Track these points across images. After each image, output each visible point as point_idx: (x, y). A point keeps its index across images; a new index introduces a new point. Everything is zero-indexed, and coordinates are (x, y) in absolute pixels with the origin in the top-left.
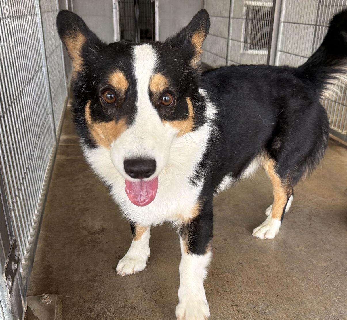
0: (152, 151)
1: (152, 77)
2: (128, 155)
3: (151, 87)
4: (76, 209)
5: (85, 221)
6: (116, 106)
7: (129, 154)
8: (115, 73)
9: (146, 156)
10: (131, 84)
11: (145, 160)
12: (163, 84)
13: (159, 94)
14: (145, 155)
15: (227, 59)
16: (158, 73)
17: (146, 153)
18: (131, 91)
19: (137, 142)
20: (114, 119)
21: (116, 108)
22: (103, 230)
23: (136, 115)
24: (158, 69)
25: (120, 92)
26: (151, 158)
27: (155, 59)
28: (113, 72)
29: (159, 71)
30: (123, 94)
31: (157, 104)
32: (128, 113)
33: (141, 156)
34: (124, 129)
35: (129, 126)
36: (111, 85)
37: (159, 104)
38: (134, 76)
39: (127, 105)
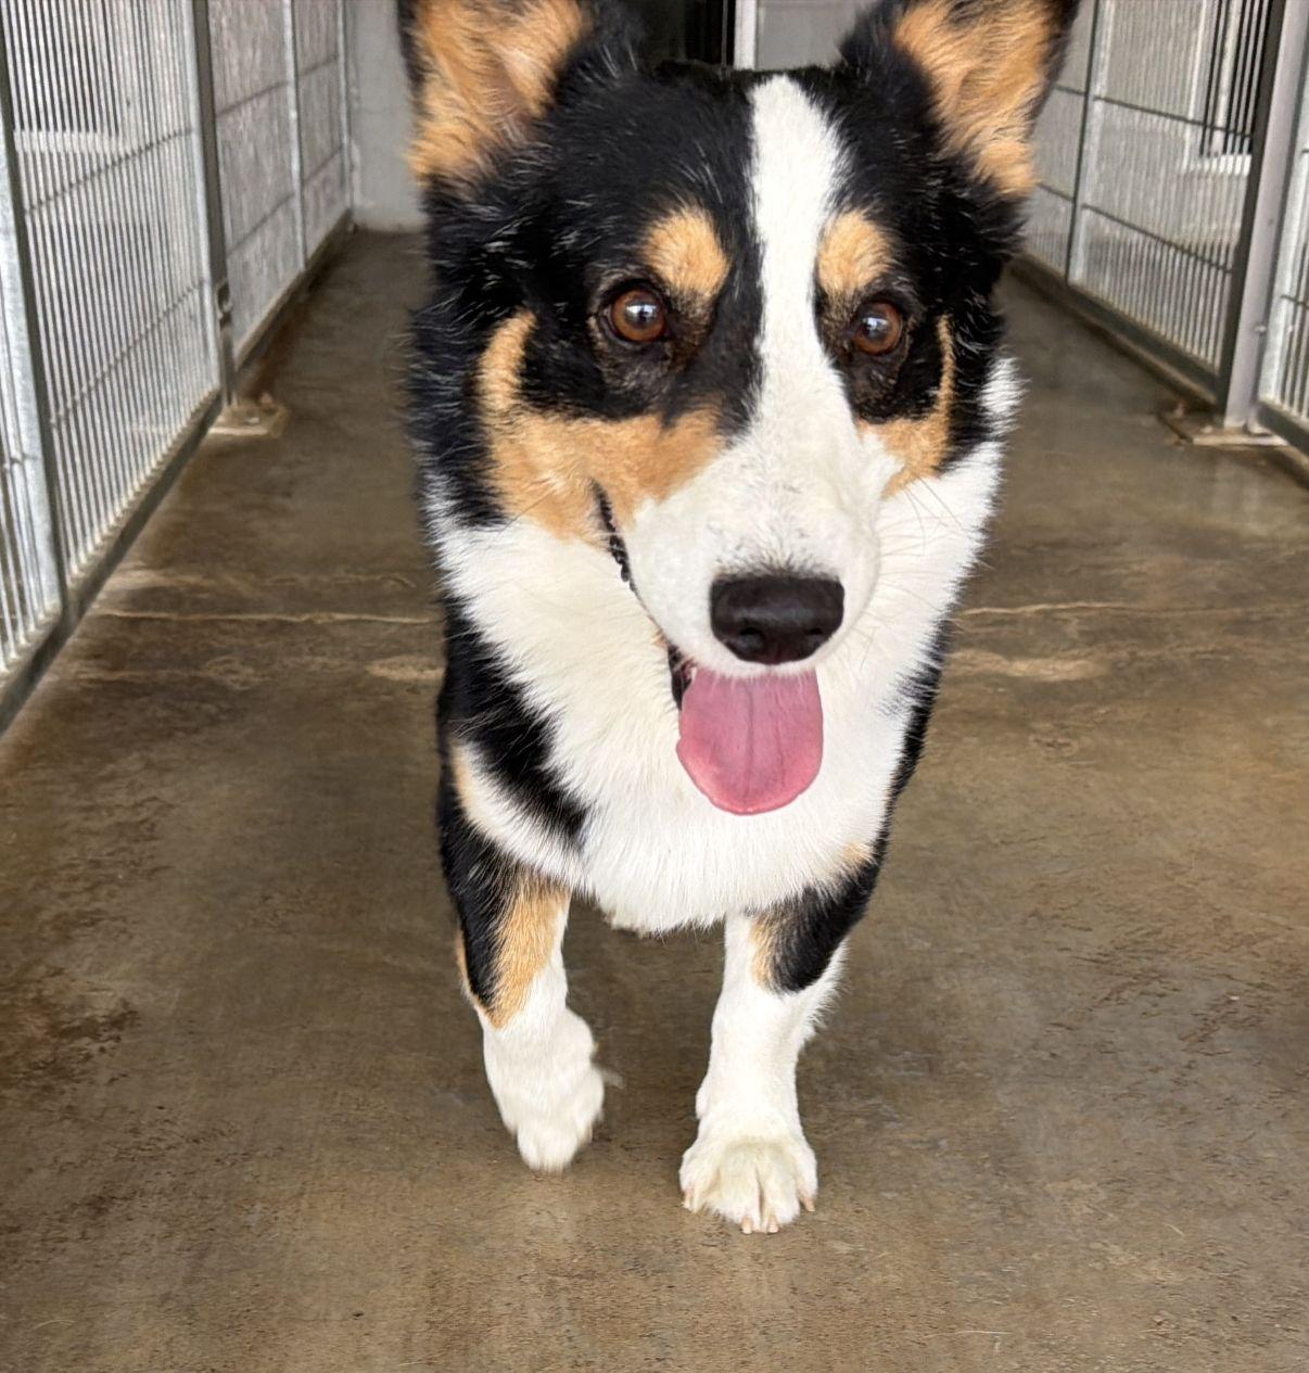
0: (830, 542)
1: (829, 225)
2: (736, 557)
3: (821, 271)
4: (45, 916)
5: (59, 972)
6: (669, 354)
7: (743, 553)
8: (675, 219)
9: (809, 565)
10: (740, 264)
11: (807, 581)
12: (870, 258)
13: (851, 302)
14: (805, 561)
15: (1075, 200)
16: (850, 210)
17: (808, 552)
18: (736, 294)
19: (770, 503)
20: (650, 407)
21: (668, 362)
22: (124, 1019)
23: (760, 389)
24: (851, 194)
25: (689, 303)
26: (826, 570)
27: (834, 153)
28: (667, 215)
29: (854, 204)
30: (703, 307)
31: (842, 347)
32: (721, 384)
33: (792, 562)
34: (710, 449)
35: (735, 438)
36: (650, 269)
37: (846, 346)
38: (754, 233)
39: (719, 351)
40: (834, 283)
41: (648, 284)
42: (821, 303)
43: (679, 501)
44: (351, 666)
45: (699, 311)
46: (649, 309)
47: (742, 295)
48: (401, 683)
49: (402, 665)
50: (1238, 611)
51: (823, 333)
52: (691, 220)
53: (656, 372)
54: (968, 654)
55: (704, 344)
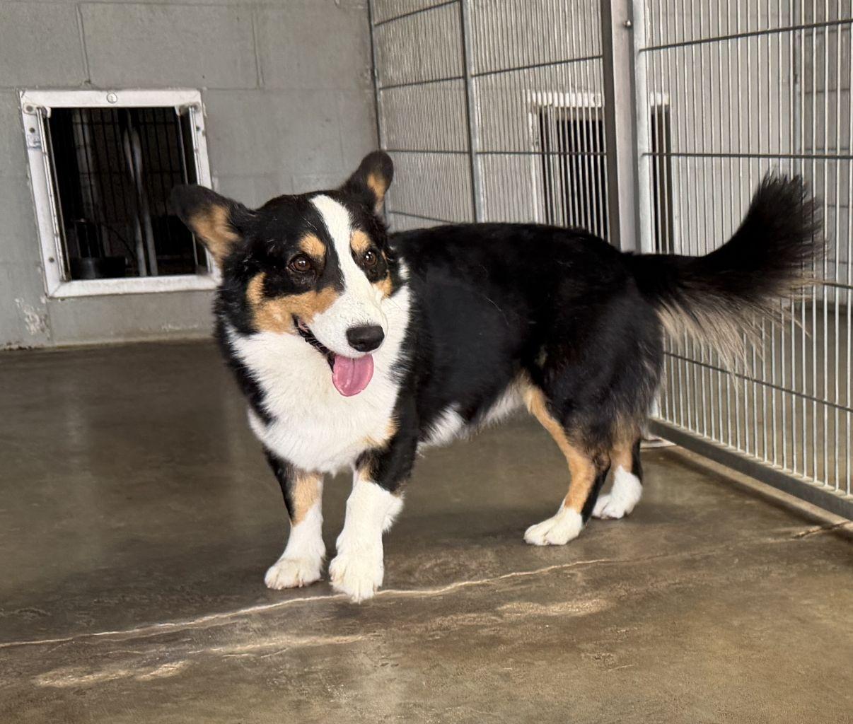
1: (351, 233)
2: (352, 323)
3: (352, 245)
6: (314, 273)
8: (306, 237)
9: (373, 323)
10: (328, 246)
12: (364, 242)
13: (362, 252)
16: (356, 228)
17: (371, 319)
18: (330, 254)
20: (311, 288)
23: (344, 279)
25: (317, 258)
26: (377, 323)
28: (303, 237)
30: (321, 259)
33: (368, 322)
35: (341, 293)
36: (304, 252)
37: (363, 264)
38: (330, 236)
39: (329, 270)
40: (357, 249)
41: (304, 255)
42: (354, 254)
44: (17, 683)
46: (304, 262)
48: (67, 689)
49: (63, 675)
50: (686, 555)
51: (356, 261)
52: (311, 237)
53: (311, 278)
54: (515, 605)
55: (325, 268)
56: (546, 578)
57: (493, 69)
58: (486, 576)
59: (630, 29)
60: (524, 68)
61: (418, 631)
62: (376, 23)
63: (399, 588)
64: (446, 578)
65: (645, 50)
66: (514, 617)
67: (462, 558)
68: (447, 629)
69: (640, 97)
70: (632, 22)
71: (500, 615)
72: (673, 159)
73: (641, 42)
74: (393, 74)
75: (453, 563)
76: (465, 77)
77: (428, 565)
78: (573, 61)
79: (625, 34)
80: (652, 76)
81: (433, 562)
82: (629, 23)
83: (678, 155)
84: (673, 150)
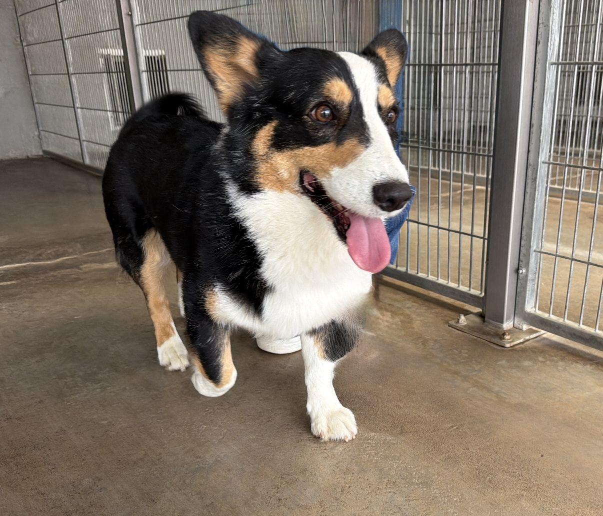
1: (379, 87)
3: (379, 100)
6: (336, 123)
8: (333, 81)
10: (355, 94)
15: (80, 139)
20: (330, 141)
21: (336, 126)
25: (341, 106)
31: (386, 121)
34: (360, 149)
35: (367, 145)
38: (356, 86)
39: (353, 121)
40: (383, 103)
42: (380, 108)
43: (352, 166)
45: (345, 108)
46: (327, 112)
47: (356, 104)
53: (331, 130)
54: (88, 265)
56: (104, 254)
57: (74, 35)
58: (76, 254)
59: (131, 16)
60: (87, 34)
61: (41, 278)
62: (20, 15)
63: (34, 261)
64: (58, 256)
65: (139, 25)
66: (87, 270)
67: (66, 248)
68: (56, 276)
69: (138, 46)
70: (131, 13)
71: (80, 269)
72: (168, 73)
73: (136, 21)
74: (30, 39)
75: (61, 250)
76: (62, 40)
77: (49, 252)
78: (109, 30)
79: (129, 18)
80: (144, 36)
81: (52, 250)
82: (130, 13)
83: (170, 71)
84: (168, 68)
